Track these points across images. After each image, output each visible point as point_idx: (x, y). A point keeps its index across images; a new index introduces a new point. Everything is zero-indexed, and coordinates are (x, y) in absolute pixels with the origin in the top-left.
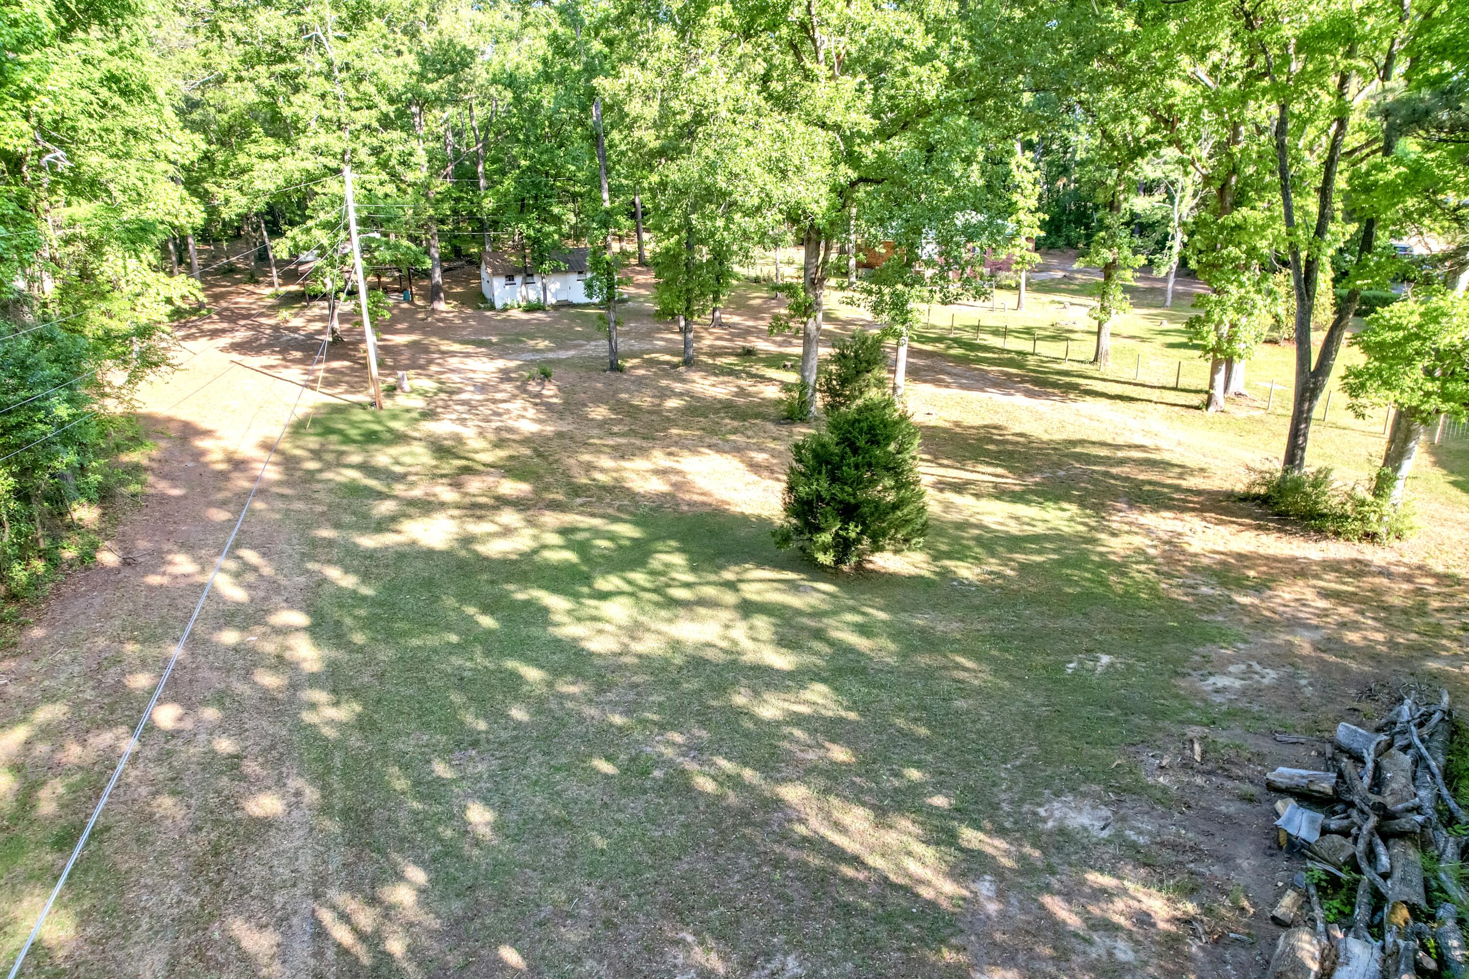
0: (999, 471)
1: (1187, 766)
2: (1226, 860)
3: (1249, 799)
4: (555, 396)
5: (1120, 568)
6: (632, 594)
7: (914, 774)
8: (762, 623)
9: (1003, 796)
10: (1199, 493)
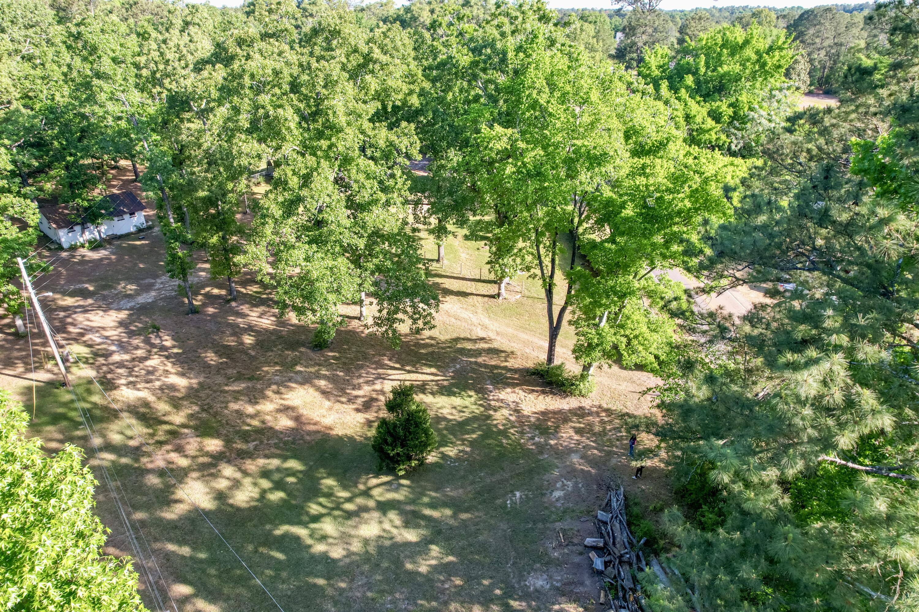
0: (433, 370)
1: (560, 545)
2: (582, 584)
3: (581, 554)
4: (174, 347)
5: (504, 433)
6: (329, 514)
7: (486, 582)
8: (393, 515)
9: (514, 581)
10: (516, 371)
